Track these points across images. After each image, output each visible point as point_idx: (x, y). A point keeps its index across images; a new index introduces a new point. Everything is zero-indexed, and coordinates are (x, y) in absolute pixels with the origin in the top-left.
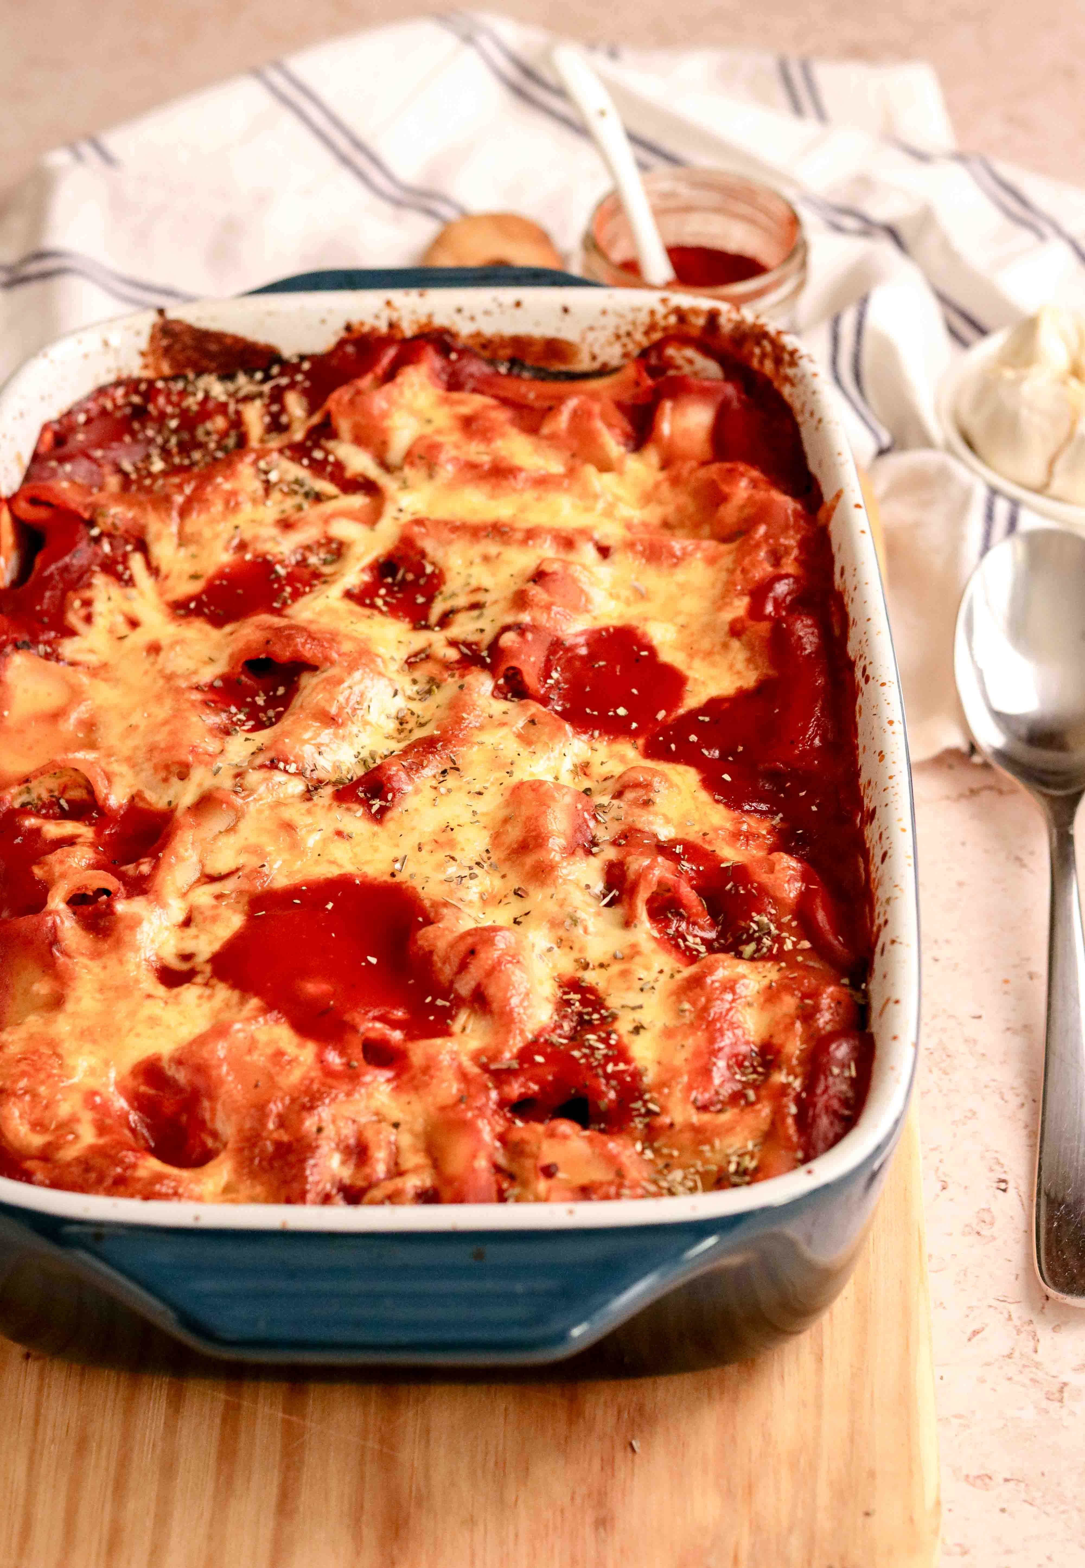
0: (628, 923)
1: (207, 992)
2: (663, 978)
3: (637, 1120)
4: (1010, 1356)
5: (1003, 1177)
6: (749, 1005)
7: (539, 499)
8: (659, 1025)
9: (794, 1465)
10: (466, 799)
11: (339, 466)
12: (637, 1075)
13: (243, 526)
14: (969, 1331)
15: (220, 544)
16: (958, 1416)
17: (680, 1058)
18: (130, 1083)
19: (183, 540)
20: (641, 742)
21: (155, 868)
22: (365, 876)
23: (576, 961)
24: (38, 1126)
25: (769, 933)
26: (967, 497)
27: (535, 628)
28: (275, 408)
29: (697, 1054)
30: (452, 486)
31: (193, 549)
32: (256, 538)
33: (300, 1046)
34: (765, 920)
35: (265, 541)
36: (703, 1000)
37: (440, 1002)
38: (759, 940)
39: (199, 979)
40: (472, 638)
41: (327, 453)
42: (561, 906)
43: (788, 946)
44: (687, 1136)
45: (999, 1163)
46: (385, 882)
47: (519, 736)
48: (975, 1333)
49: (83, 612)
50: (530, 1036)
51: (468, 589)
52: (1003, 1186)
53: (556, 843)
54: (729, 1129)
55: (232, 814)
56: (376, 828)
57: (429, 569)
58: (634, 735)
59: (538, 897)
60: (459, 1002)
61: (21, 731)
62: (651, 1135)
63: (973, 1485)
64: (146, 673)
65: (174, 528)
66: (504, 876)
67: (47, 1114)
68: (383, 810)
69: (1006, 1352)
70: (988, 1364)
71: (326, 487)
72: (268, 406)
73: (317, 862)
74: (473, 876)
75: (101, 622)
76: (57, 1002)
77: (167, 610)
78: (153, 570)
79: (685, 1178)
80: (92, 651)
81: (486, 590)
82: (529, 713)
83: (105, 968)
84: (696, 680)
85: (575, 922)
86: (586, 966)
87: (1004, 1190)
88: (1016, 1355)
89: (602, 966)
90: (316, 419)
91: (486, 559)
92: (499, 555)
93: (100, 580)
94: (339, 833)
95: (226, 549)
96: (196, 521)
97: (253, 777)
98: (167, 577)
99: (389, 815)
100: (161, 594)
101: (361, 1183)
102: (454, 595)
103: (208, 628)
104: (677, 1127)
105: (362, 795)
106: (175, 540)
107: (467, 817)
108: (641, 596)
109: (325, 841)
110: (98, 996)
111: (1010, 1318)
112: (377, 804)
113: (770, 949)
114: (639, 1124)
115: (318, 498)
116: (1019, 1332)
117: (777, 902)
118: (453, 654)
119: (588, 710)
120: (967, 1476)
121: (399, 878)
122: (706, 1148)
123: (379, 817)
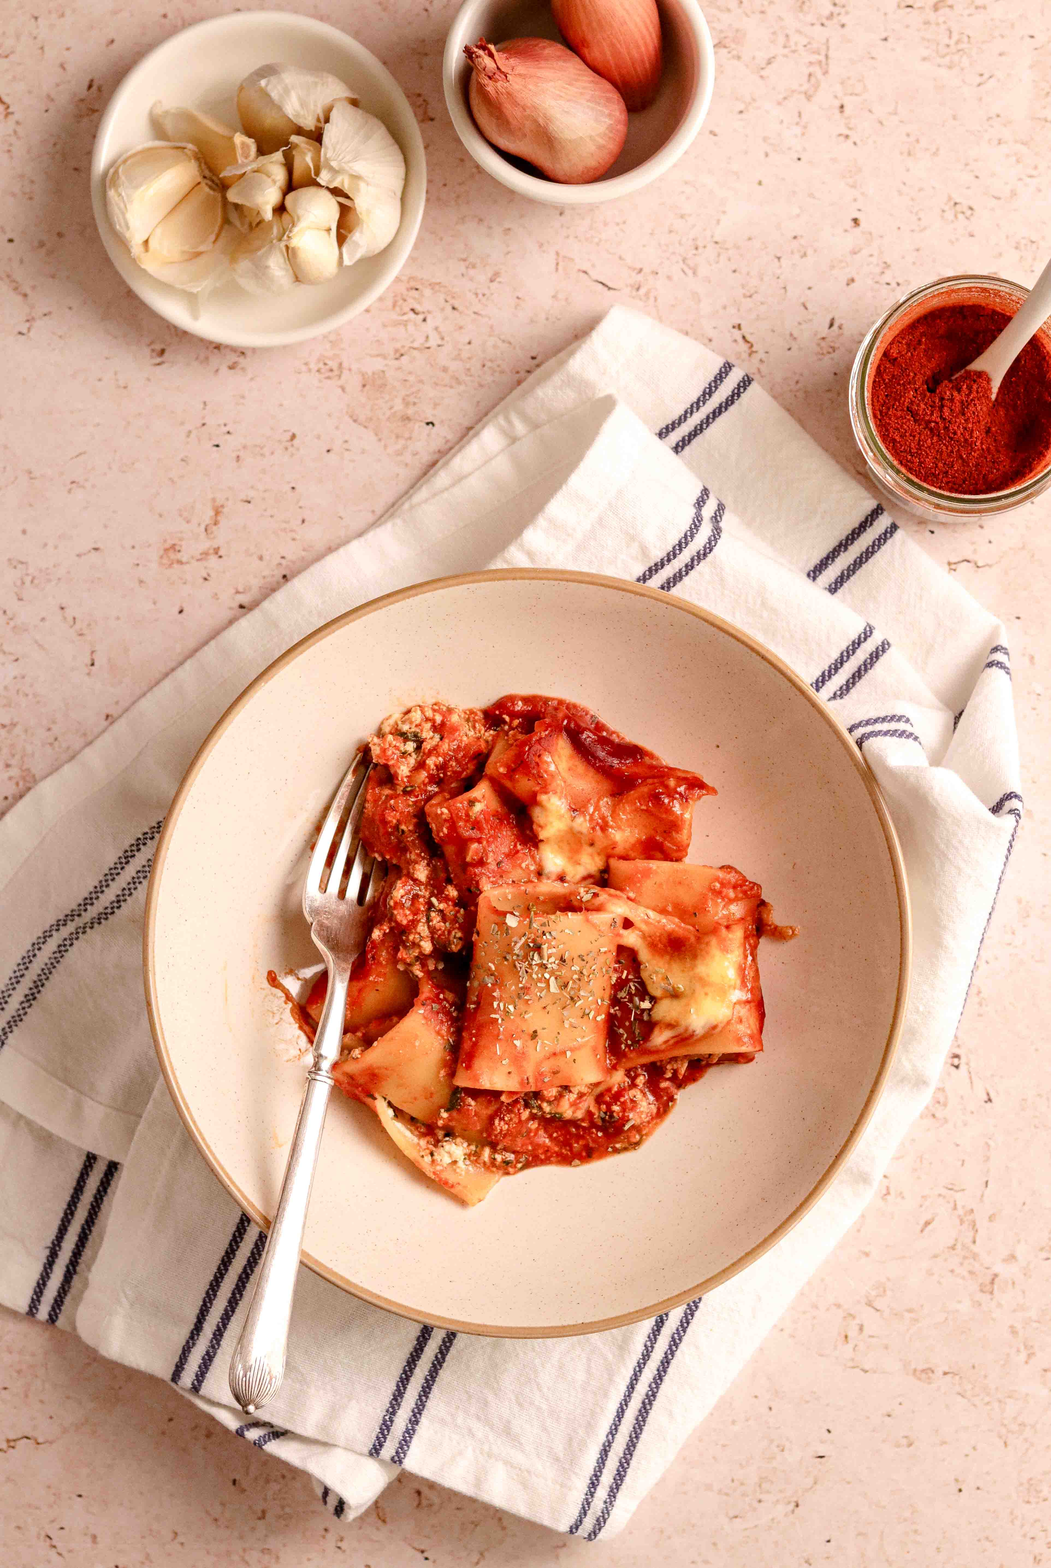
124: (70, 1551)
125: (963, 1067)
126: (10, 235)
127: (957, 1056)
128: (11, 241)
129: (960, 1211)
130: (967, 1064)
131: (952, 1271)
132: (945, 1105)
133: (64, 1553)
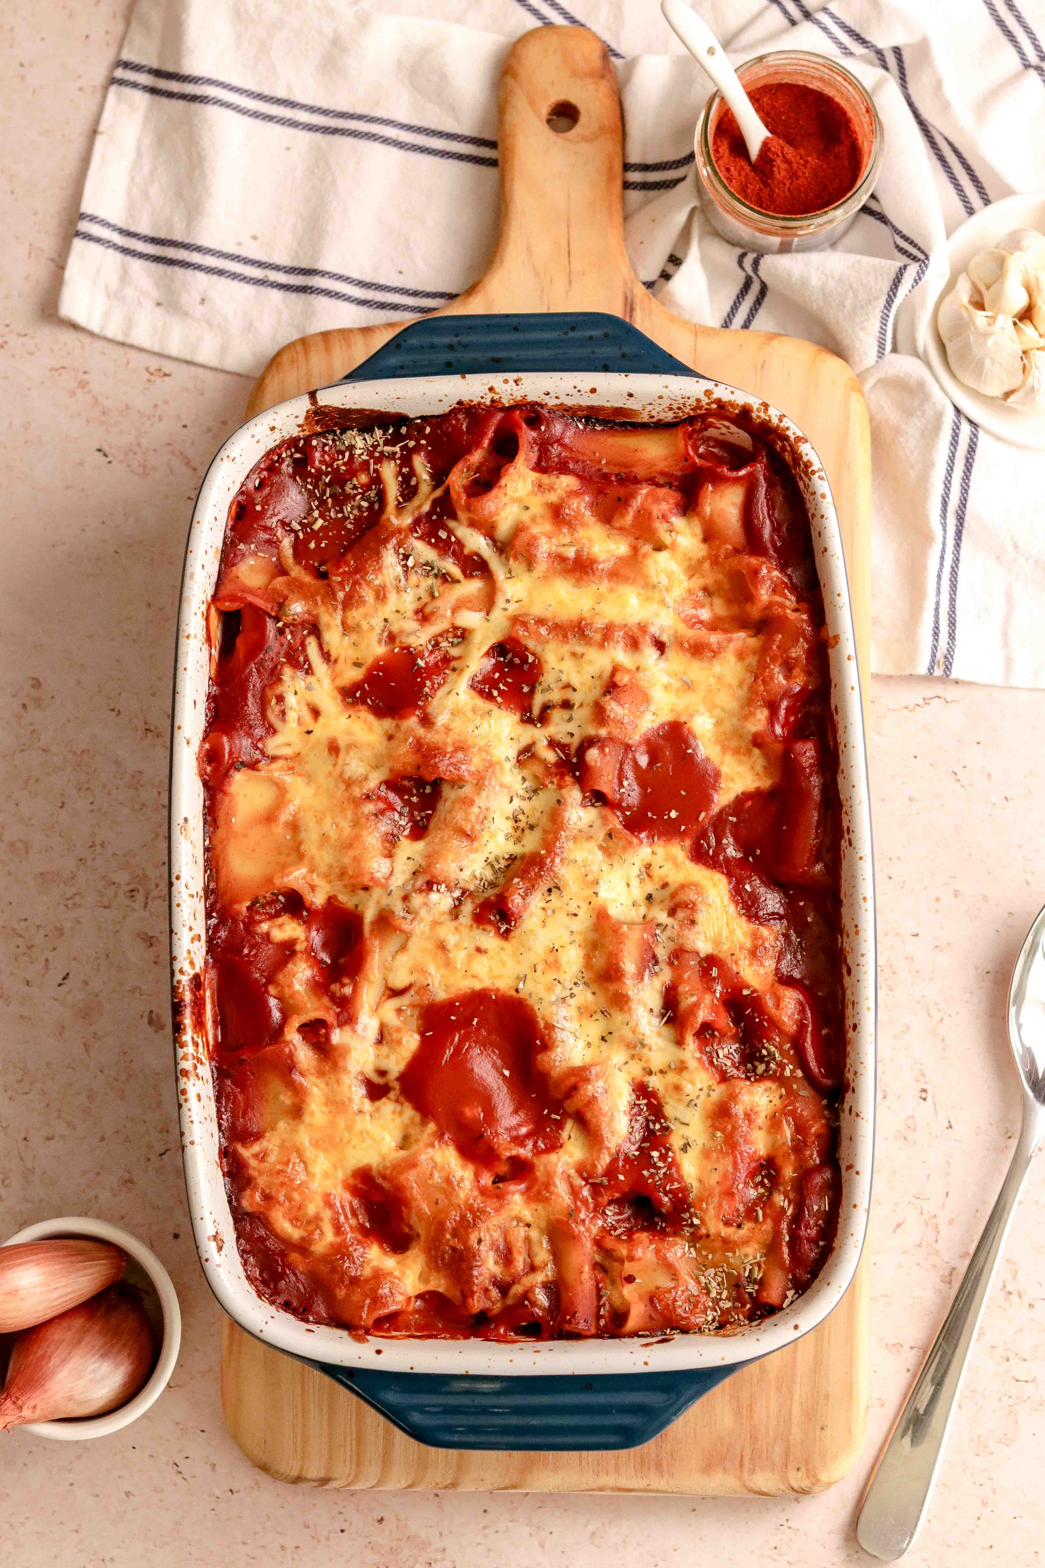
0: (680, 1042)
1: (399, 1108)
2: (703, 1095)
3: (686, 1228)
4: (919, 1245)
5: (924, 1087)
6: (760, 1128)
7: (612, 590)
8: (700, 1142)
9: (779, 1389)
10: (566, 920)
11: (459, 542)
12: (685, 1190)
13: (392, 617)
14: (894, 1224)
15: (374, 637)
16: (884, 1296)
17: (714, 1179)
18: (351, 1181)
19: (347, 628)
20: (688, 843)
21: (355, 991)
22: (498, 990)
23: (644, 1069)
24: (294, 1220)
25: (774, 1059)
26: (939, 417)
27: (611, 739)
28: (405, 470)
29: (725, 1176)
30: (546, 577)
31: (354, 637)
32: (401, 632)
33: (463, 1167)
34: (773, 1049)
35: (409, 634)
36: (729, 1127)
37: (553, 1116)
38: (768, 1064)
39: (392, 1095)
40: (566, 740)
41: (450, 532)
42: (634, 1032)
43: (787, 1073)
44: (718, 1244)
45: (923, 1075)
46: (512, 997)
47: (601, 848)
48: (899, 1225)
49: (277, 708)
50: (613, 1151)
51: (560, 684)
52: (924, 1095)
53: (629, 966)
54: (746, 1242)
55: (404, 936)
56: (504, 944)
57: (531, 659)
58: (683, 835)
59: (618, 1018)
60: (566, 1115)
61: (245, 836)
62: (695, 1238)
63: (890, 1351)
64: (330, 774)
65: (338, 621)
66: (594, 993)
67: (302, 1212)
68: (508, 931)
69: (917, 1242)
70: (905, 1252)
71: (450, 566)
72: (401, 466)
73: (464, 977)
74: (572, 996)
75: (292, 716)
76: (297, 1112)
77: (339, 698)
78: (326, 656)
79: (716, 1274)
80: (289, 745)
81: (575, 690)
82: (608, 828)
83: (327, 1085)
84: (727, 775)
85: (643, 1045)
86: (650, 1073)
87: (925, 1099)
88: (924, 1244)
89: (661, 1072)
90: (438, 493)
91: (574, 654)
92: (583, 655)
93: (287, 672)
94: (478, 950)
95: (380, 642)
96: (355, 615)
97: (417, 900)
98: (336, 661)
99: (512, 934)
100: (333, 679)
101: (508, 1279)
102: (549, 689)
103: (371, 718)
104: (712, 1237)
105: (492, 918)
106: (340, 629)
107: (567, 938)
108: (688, 686)
109: (470, 957)
110: (324, 1109)
111: (921, 1213)
112: (504, 928)
113: (775, 1072)
114: (687, 1231)
115: (445, 578)
116: (927, 1225)
117: (781, 1032)
118: (550, 756)
119: (650, 814)
120: (887, 1345)
121: (522, 995)
122: (730, 1254)
123: (506, 935)
124: (193, 1477)
125: (929, 1099)
126: (185, 423)
127: (924, 1091)
128: (185, 426)
129: (926, 1216)
130: (933, 1097)
131: (918, 1264)
132: (914, 1130)
133: (188, 1478)
